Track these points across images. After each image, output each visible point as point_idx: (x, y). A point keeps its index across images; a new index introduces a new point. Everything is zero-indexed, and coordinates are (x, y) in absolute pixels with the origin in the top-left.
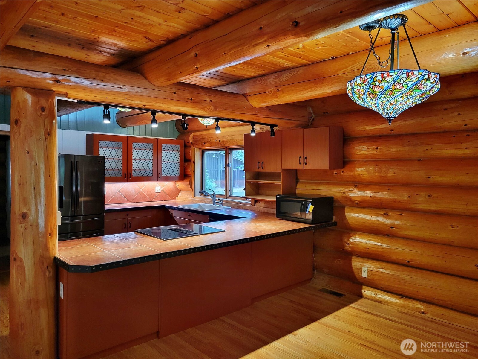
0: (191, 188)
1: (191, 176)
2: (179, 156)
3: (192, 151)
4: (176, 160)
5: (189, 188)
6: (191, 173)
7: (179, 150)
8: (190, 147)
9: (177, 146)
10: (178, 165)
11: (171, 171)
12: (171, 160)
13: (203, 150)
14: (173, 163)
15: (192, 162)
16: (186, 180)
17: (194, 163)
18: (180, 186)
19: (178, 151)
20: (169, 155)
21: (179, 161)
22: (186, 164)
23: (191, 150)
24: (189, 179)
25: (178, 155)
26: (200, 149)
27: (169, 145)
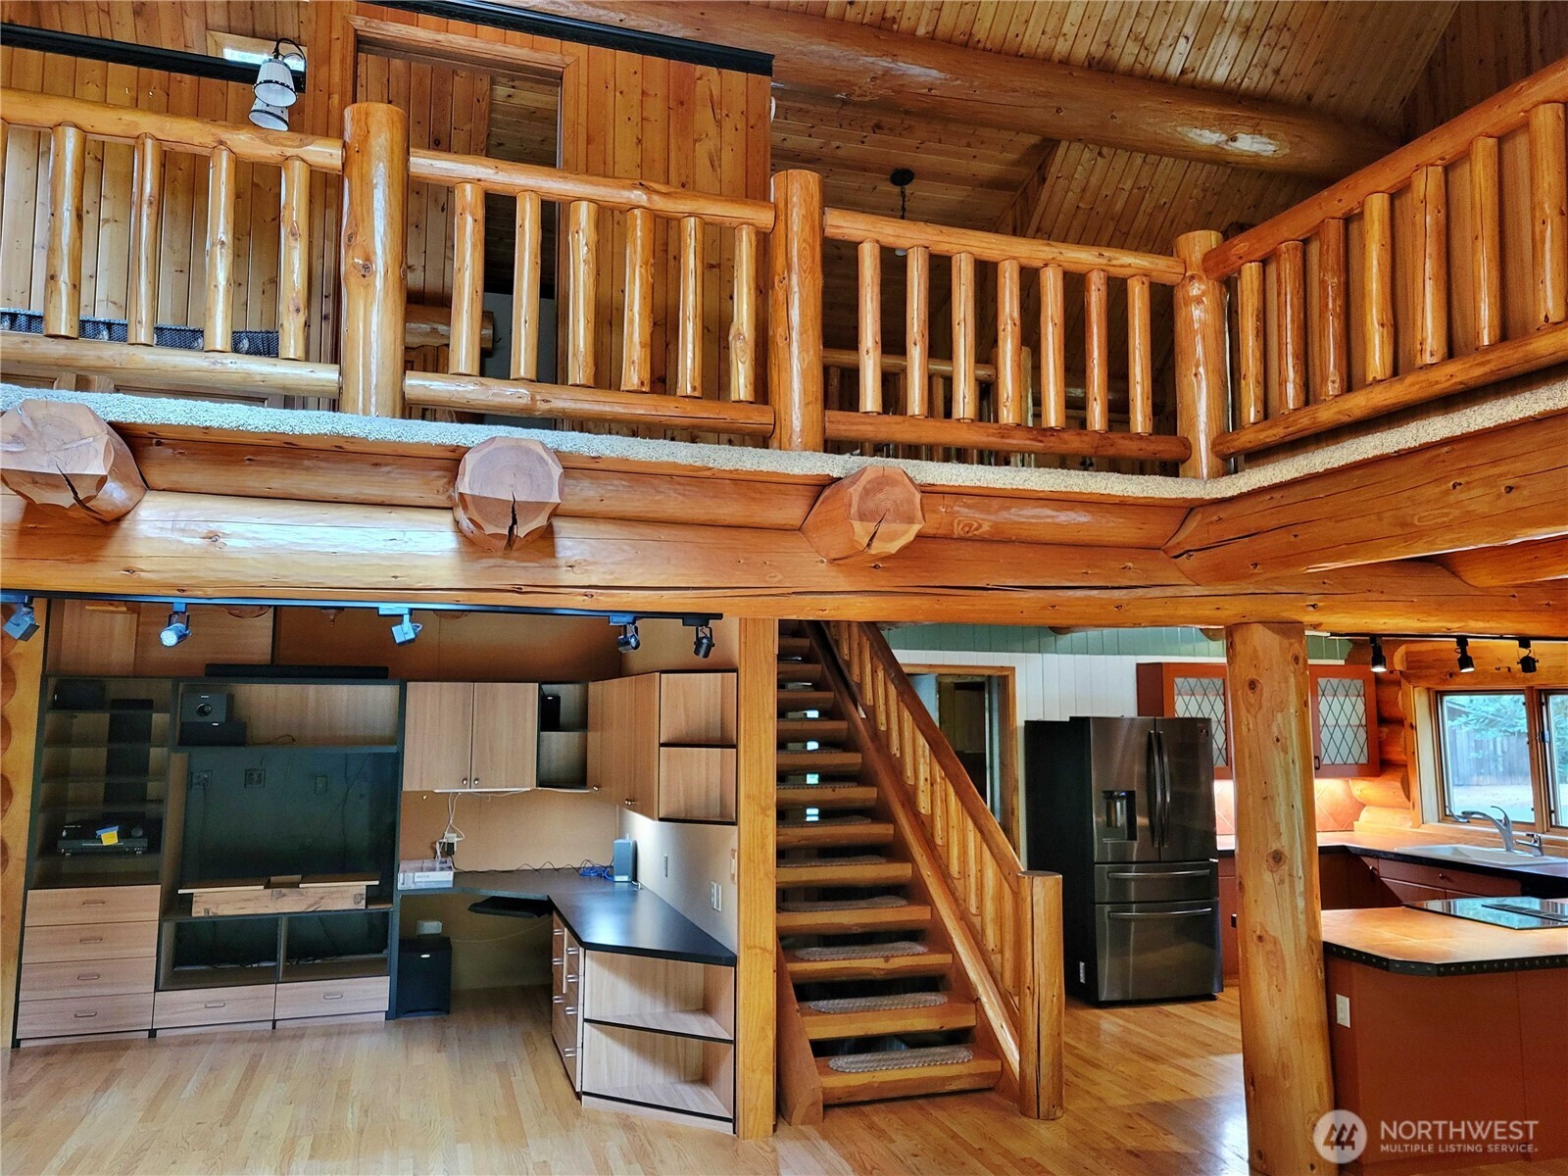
0: (1409, 798)
1: (1406, 766)
2: (1363, 707)
3: (1406, 695)
4: (1355, 721)
5: (1400, 800)
6: (1404, 757)
7: (1362, 693)
8: (1398, 683)
9: (1355, 681)
10: (1362, 735)
11: (1344, 751)
12: (1343, 721)
13: (1437, 692)
14: (1349, 728)
15: (1407, 723)
16: (1388, 777)
17: (1413, 727)
18: (1365, 792)
19: (1359, 695)
20: (1336, 707)
21: (1364, 722)
22: (1385, 730)
23: (1400, 694)
24: (1401, 774)
25: (1361, 707)
26: (1428, 689)
27: (1335, 681)
